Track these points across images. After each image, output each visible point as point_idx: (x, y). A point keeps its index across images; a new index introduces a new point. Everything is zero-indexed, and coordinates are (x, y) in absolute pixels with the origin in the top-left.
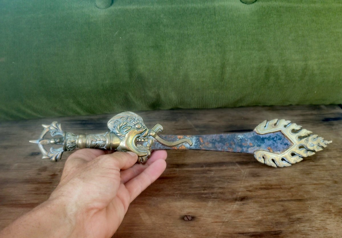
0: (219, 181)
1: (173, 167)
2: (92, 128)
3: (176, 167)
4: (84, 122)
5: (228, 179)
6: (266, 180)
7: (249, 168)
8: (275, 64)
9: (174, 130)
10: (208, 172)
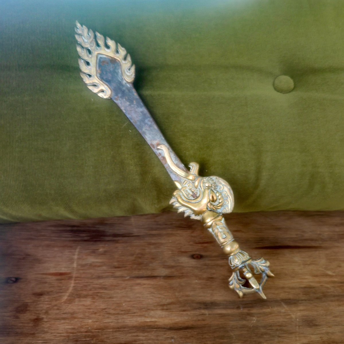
0: (266, 334)
1: (200, 308)
2: (86, 238)
3: (204, 309)
4: (75, 228)
5: (277, 330)
6: (327, 333)
7: (300, 310)
8: (321, 170)
9: (191, 243)
10: (249, 318)
